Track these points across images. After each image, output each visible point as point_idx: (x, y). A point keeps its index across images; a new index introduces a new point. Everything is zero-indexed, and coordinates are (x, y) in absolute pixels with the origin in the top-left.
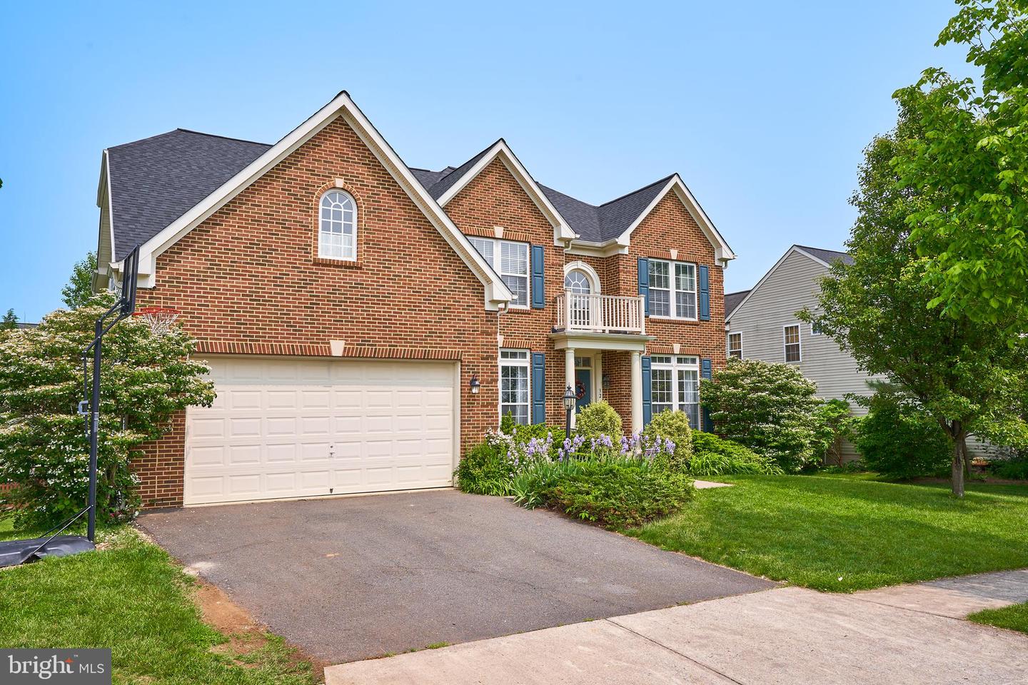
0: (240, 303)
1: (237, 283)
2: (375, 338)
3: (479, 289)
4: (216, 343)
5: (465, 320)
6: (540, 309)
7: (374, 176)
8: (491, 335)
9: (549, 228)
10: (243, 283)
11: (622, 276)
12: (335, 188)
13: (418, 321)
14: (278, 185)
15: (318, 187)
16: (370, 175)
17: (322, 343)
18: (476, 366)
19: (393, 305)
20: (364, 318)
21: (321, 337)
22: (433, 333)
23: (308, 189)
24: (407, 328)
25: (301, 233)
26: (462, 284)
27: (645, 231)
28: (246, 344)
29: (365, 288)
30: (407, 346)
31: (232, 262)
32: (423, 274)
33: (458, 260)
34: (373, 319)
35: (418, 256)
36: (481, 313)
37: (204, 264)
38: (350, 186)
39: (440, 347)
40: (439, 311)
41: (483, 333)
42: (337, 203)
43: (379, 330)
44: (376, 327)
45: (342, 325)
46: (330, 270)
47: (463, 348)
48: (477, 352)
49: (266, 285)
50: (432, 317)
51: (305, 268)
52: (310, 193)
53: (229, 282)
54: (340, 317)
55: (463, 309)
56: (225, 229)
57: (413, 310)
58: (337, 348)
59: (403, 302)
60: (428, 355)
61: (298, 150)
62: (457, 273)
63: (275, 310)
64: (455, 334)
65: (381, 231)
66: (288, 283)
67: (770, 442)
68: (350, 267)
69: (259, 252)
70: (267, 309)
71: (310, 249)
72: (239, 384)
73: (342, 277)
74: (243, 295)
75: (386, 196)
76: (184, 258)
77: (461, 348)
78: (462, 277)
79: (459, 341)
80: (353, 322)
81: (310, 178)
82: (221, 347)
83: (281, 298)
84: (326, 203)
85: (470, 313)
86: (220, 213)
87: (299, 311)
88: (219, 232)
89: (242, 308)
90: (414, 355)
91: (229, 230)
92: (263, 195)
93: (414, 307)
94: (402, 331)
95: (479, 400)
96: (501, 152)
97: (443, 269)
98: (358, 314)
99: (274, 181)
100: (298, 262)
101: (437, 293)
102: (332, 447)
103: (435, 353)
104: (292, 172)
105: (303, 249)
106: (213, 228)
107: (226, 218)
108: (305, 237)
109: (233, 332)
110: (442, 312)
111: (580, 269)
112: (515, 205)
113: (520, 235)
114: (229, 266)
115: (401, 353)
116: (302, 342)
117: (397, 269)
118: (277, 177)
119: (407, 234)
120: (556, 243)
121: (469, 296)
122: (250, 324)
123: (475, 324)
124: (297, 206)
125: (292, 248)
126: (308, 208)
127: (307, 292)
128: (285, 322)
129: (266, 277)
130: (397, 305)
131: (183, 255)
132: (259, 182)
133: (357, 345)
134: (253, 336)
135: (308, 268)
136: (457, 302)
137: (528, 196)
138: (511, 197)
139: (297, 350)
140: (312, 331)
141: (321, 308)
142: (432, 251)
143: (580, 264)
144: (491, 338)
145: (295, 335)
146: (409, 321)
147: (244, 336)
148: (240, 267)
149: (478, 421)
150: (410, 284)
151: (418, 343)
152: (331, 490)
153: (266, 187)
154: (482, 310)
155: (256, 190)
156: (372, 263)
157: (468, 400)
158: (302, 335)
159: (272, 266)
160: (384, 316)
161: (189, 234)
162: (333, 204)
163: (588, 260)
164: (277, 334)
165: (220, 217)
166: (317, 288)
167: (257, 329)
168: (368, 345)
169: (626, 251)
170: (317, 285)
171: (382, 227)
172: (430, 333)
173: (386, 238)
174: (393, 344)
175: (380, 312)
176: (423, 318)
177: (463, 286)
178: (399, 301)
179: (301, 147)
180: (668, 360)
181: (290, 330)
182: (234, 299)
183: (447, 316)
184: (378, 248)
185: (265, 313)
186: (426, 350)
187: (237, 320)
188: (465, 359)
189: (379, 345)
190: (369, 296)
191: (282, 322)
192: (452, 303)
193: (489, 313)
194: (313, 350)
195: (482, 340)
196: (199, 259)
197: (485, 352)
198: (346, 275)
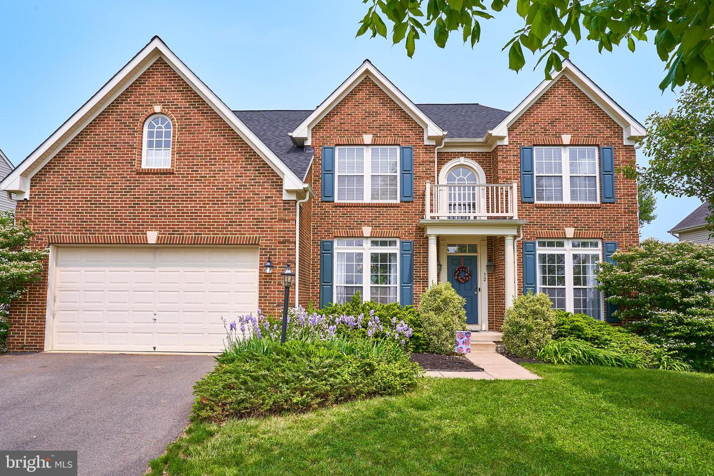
0: (84, 207)
1: (82, 192)
2: (183, 228)
3: (278, 182)
4: (66, 236)
5: (263, 210)
6: (409, 202)
7: (187, 99)
8: (288, 221)
9: (420, 130)
10: (86, 192)
11: (501, 166)
12: (155, 113)
13: (220, 213)
14: (112, 118)
15: (142, 114)
16: (183, 99)
17: (141, 234)
18: (273, 249)
19: (199, 201)
20: (175, 213)
21: (141, 229)
22: (234, 222)
23: (134, 117)
24: (210, 219)
25: (128, 151)
26: (261, 179)
27: (530, 120)
28: (86, 236)
29: (176, 189)
30: (210, 234)
31: (79, 177)
32: (225, 174)
33: (259, 159)
34: (182, 213)
35: (222, 159)
36: (279, 203)
37: (60, 180)
38: (167, 110)
39: (239, 234)
40: (239, 204)
41: (280, 220)
42: (160, 125)
43: (186, 222)
44: (185, 219)
45: (157, 219)
46: (149, 177)
47: (261, 234)
48: (275, 237)
49: (102, 192)
50: (233, 209)
51: (130, 177)
52: (136, 120)
53: (77, 192)
54: (156, 213)
55: (262, 200)
56: (75, 155)
57: (216, 204)
58: (152, 237)
59: (208, 198)
60: (228, 241)
61: (128, 89)
62: (257, 170)
63: (107, 210)
64: (253, 222)
65: (190, 142)
66: (118, 189)
67: (670, 331)
68: (164, 174)
69: (98, 169)
70: (101, 210)
71: (135, 162)
72: (90, 266)
73: (158, 181)
74: (86, 201)
75: (196, 113)
76: (48, 177)
77: (258, 234)
78: (261, 173)
79: (257, 228)
80: (166, 216)
81: (136, 109)
82: (69, 239)
83: (112, 201)
84: (151, 126)
85: (268, 204)
86: (72, 143)
87: (125, 210)
88: (71, 157)
89: (85, 210)
90: (216, 241)
91: (77, 155)
92: (102, 126)
93: (216, 201)
94: (206, 222)
95: (276, 279)
96: (367, 71)
97: (244, 167)
98: (170, 210)
99: (110, 115)
100: (125, 173)
101: (238, 189)
102: (155, 314)
103: (235, 239)
104: (123, 107)
105: (129, 163)
106: (67, 155)
107: (76, 146)
108: (131, 154)
109: (78, 228)
110: (242, 204)
111: (462, 165)
112: (385, 115)
113: (389, 140)
114: (77, 181)
115: (204, 240)
116: (127, 234)
117: (203, 172)
118: (112, 112)
119: (213, 142)
120: (426, 142)
121: (268, 188)
122: (90, 222)
123: (273, 213)
124: (126, 132)
125: (122, 163)
126: (134, 131)
127: (131, 195)
128: (114, 219)
129: (102, 186)
130: (202, 201)
131: (47, 176)
132: (99, 118)
133: (169, 234)
134: (91, 231)
135: (132, 177)
136: (256, 194)
137: (397, 105)
138: (380, 108)
139: (122, 239)
140: (134, 225)
141: (141, 207)
142: (234, 153)
143: (462, 160)
144: (288, 225)
145: (122, 228)
146: (212, 213)
147: (85, 231)
148: (84, 180)
149: (275, 297)
150: (214, 183)
151: (219, 231)
152: (155, 348)
153: (104, 120)
154: (280, 200)
155: (97, 123)
156: (182, 168)
157: (265, 280)
158: (126, 228)
159: (106, 178)
160: (191, 210)
161: (51, 160)
162: (157, 126)
163: (473, 156)
164: (108, 228)
165: (72, 146)
166: (139, 192)
167: (94, 225)
168: (177, 234)
169: (506, 142)
170: (139, 189)
171: (192, 139)
172: (230, 222)
173: (195, 147)
174: (198, 232)
175: (188, 207)
176: (224, 210)
177: (262, 179)
178: (204, 198)
179: (130, 86)
180: (561, 245)
181: (117, 225)
182: (79, 204)
183: (247, 207)
184: (188, 156)
185: (100, 213)
186: (226, 237)
187: (81, 219)
188: (263, 243)
189: (186, 234)
190: (179, 195)
191: (112, 219)
192: (251, 196)
193: (286, 202)
194: (134, 239)
195: (279, 226)
196: (58, 178)
197: (282, 237)
198: (161, 180)
